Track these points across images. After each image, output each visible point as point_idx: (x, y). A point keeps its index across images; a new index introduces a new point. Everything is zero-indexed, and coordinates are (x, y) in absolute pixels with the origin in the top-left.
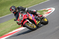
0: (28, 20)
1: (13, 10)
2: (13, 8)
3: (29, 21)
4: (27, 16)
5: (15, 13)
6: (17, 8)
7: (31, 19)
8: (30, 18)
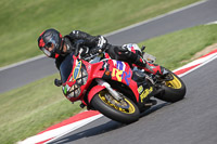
0: (107, 85)
1: (50, 44)
2: (50, 39)
3: (112, 87)
4: (102, 69)
5: (57, 55)
6: (66, 36)
7: (120, 79)
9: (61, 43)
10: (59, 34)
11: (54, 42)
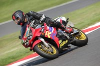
1: (18, 18)
2: (18, 15)
6: (27, 14)
8: (46, 34)
9: (24, 17)
10: (22, 13)
11: (20, 17)
